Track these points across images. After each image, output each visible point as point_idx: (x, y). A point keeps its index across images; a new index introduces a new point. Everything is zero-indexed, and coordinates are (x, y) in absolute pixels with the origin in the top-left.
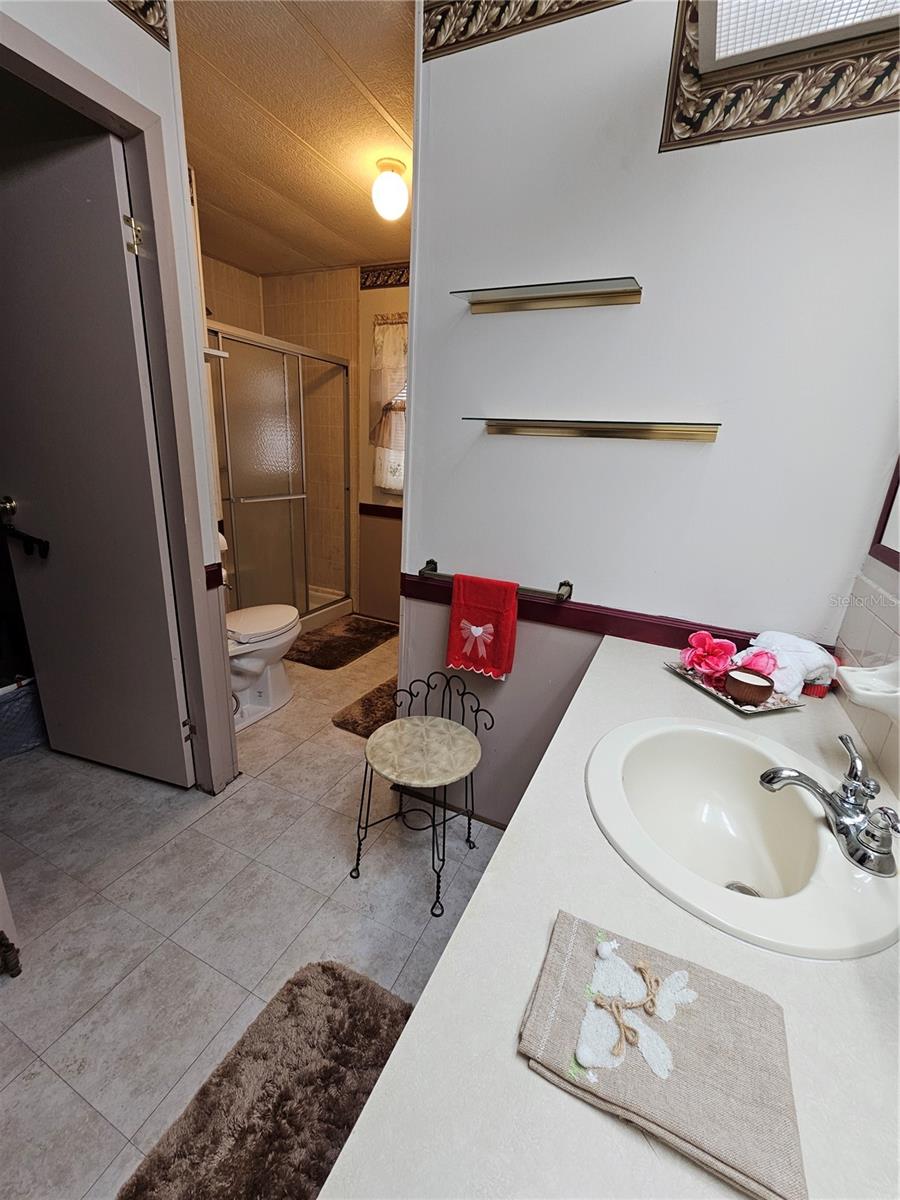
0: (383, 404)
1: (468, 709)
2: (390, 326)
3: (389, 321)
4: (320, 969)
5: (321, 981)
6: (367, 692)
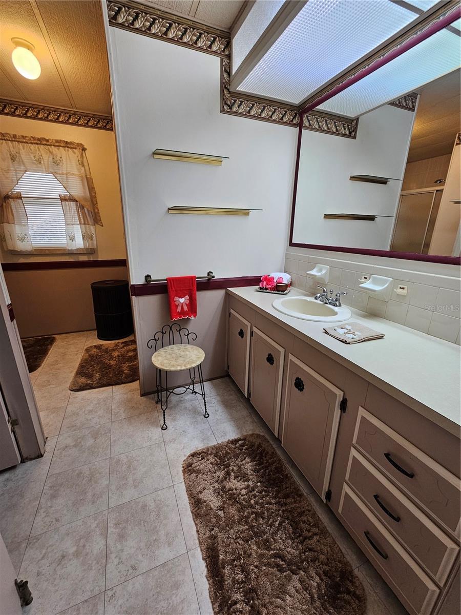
0: (3, 196)
1: (183, 336)
4: (191, 457)
5: (195, 460)
6: (75, 370)
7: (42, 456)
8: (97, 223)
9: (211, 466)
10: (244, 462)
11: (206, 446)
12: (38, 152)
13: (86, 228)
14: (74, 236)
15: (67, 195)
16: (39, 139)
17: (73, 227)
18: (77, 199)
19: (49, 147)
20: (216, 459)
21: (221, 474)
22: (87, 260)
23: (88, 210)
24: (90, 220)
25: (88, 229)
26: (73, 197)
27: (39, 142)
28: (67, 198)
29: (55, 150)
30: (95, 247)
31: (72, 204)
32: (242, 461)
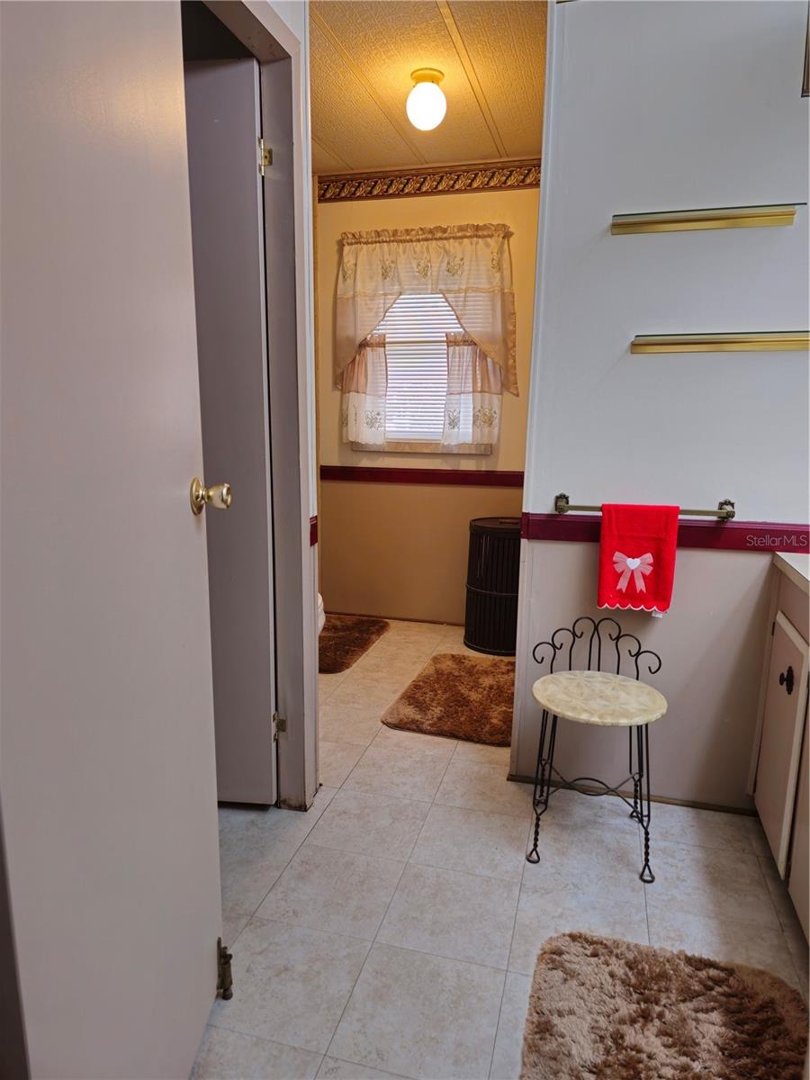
0: (358, 342)
1: (624, 654)
2: (364, 246)
3: (363, 240)
4: (568, 938)
5: (576, 948)
6: (402, 691)
7: (306, 810)
8: (508, 389)
9: (610, 980)
10: (701, 1016)
11: (617, 937)
12: (425, 254)
13: (483, 400)
14: (459, 417)
15: (460, 333)
16: (431, 231)
17: (459, 399)
18: (476, 340)
19: (445, 241)
20: (630, 974)
21: (627, 1008)
22: (474, 469)
23: (494, 363)
24: (494, 383)
25: (487, 402)
26: (470, 336)
27: (430, 236)
28: (459, 338)
29: (454, 247)
30: (494, 442)
31: (465, 351)
32: (696, 1011)
